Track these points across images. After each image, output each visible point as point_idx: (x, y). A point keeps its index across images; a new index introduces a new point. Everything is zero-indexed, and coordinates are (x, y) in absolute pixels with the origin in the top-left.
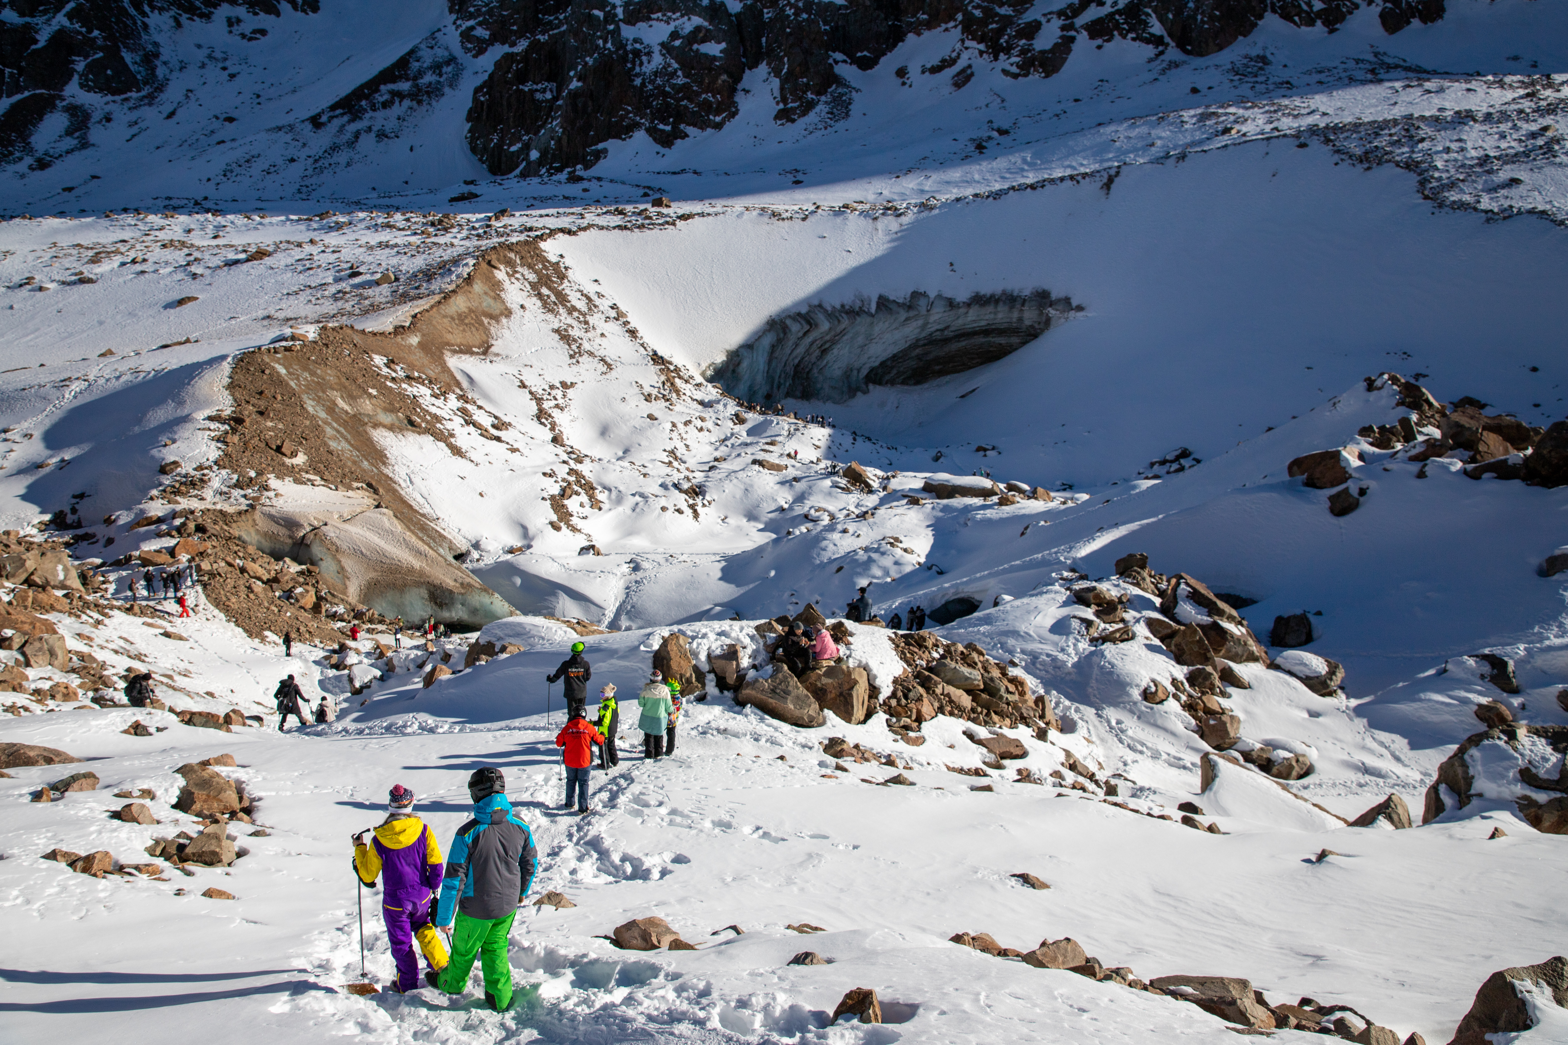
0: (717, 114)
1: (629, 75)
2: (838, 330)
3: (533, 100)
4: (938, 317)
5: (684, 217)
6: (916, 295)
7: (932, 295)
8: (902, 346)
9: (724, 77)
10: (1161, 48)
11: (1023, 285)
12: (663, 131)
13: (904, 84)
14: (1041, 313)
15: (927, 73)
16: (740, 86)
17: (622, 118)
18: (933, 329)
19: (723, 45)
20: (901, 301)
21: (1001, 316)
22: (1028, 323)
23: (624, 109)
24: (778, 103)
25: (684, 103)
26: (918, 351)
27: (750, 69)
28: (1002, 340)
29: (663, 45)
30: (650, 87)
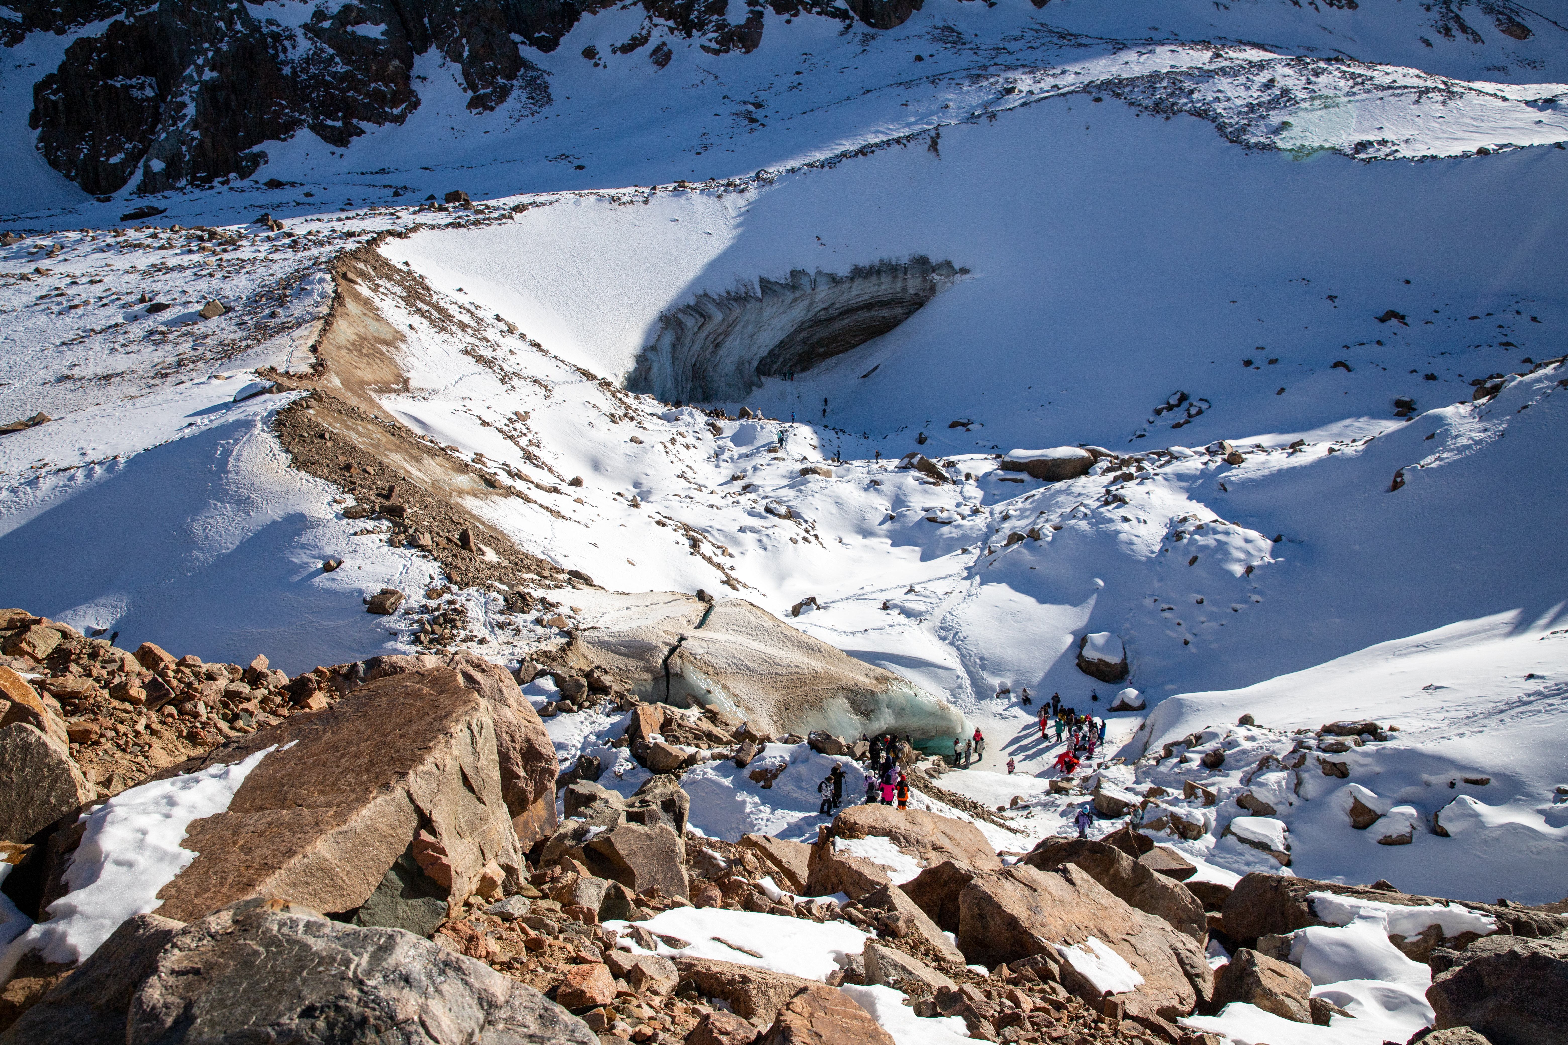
0: (395, 105)
1: (275, 63)
2: (731, 320)
3: (131, 99)
4: (823, 295)
5: (519, 208)
6: (795, 273)
7: (812, 272)
8: (789, 330)
9: (396, 62)
10: (847, 22)
11: (901, 253)
12: (333, 128)
13: (596, 65)
14: (925, 280)
15: (619, 53)
16: (413, 73)
17: (277, 114)
18: (818, 309)
19: (383, 27)
20: (783, 281)
21: (885, 287)
22: (912, 291)
23: (277, 104)
24: (465, 90)
25: (351, 94)
26: (803, 334)
27: (419, 53)
28: (886, 313)
29: (305, 26)
30: (304, 77)
